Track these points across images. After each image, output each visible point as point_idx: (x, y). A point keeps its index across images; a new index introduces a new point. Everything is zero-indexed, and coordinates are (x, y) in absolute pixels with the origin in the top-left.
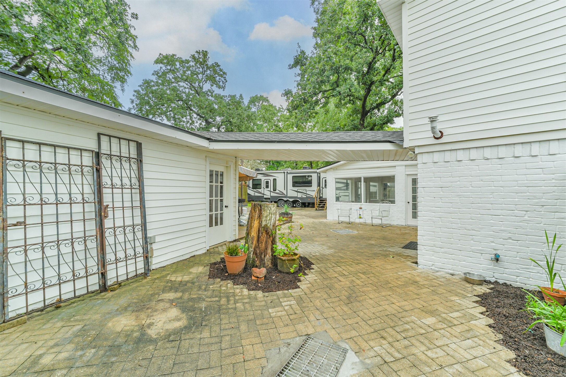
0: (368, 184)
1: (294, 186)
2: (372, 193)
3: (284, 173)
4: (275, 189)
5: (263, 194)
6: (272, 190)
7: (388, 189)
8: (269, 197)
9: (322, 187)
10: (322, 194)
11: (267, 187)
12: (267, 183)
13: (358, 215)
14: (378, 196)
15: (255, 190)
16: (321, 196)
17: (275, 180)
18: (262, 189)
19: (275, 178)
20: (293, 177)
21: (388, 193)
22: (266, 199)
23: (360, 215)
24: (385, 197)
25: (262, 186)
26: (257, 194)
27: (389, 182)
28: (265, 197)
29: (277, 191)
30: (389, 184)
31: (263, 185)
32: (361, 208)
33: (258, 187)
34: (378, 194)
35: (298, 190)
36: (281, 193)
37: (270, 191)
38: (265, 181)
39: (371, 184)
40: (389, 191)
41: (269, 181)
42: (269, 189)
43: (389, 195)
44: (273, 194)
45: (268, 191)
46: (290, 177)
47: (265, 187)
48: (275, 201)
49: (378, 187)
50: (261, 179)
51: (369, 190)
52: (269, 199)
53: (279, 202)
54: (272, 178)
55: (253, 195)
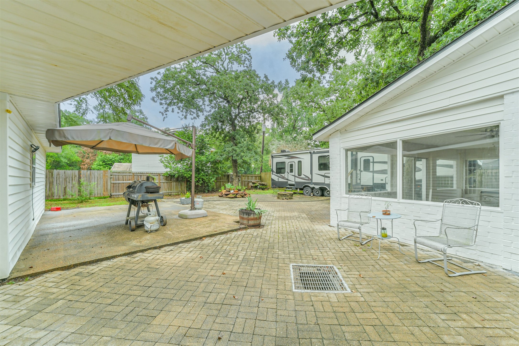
0: (431, 162)
1: (320, 169)
2: (439, 177)
3: (310, 153)
4: (300, 174)
5: (287, 180)
6: (297, 175)
7: (478, 172)
8: (294, 183)
9: (360, 170)
10: (360, 179)
11: (291, 171)
12: (291, 166)
13: (380, 230)
14: (455, 182)
15: (278, 175)
16: (359, 182)
17: (300, 162)
18: (286, 173)
19: (299, 160)
20: (319, 157)
21: (478, 179)
22: (290, 185)
23: (384, 229)
24: (470, 184)
25: (286, 171)
26: (281, 180)
27: (481, 158)
28: (289, 182)
29: (302, 176)
30: (480, 162)
31: (288, 169)
32: (386, 213)
33: (282, 170)
34: (455, 179)
35: (326, 175)
36: (307, 178)
37: (295, 176)
38: (289, 163)
39: (440, 162)
40: (481, 175)
41: (293, 163)
42: (293, 174)
43: (481, 182)
44: (298, 180)
45: (293, 175)
46: (316, 157)
47: (289, 172)
48: (300, 187)
49: (455, 166)
50: (285, 162)
51: (435, 172)
52: (293, 185)
53: (304, 189)
54: (296, 160)
55: (277, 180)
